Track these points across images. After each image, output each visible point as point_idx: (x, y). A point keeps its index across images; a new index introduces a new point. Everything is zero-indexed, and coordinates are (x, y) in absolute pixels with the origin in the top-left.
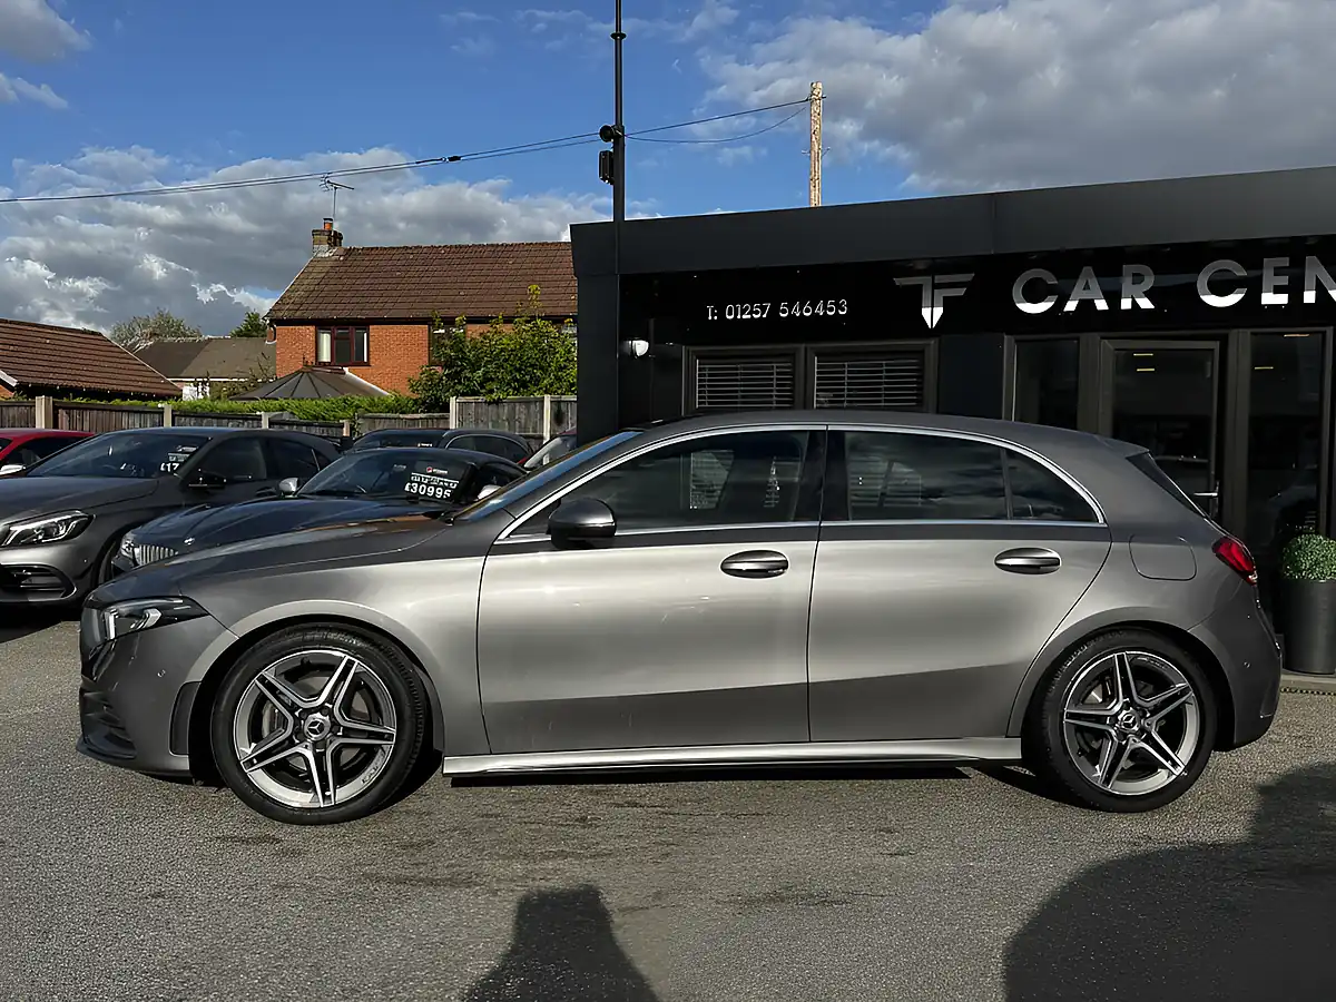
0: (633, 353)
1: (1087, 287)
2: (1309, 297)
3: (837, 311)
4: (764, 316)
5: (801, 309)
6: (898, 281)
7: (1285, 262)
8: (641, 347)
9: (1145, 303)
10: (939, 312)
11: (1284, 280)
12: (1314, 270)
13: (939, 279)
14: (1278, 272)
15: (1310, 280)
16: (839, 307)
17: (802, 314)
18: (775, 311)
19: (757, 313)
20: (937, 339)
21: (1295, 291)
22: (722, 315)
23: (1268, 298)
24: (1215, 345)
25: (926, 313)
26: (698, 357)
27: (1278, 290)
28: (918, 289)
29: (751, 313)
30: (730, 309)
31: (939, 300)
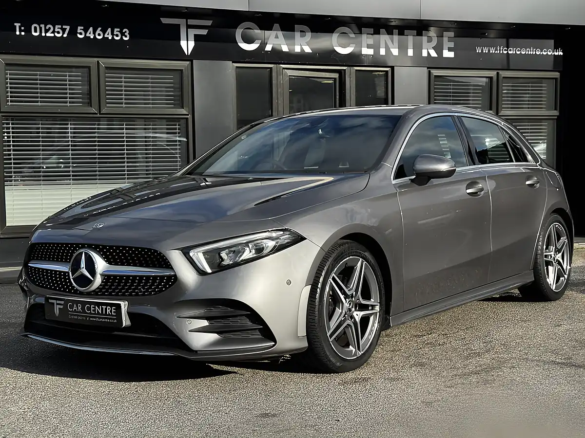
1: (277, 37)
2: (383, 51)
3: (122, 38)
4: (65, 35)
5: (94, 33)
6: (165, 21)
7: (371, 31)
9: (307, 49)
10: (192, 44)
11: (371, 42)
12: (384, 37)
13: (191, 22)
15: (382, 43)
16: (123, 34)
17: (95, 36)
18: (73, 32)
19: (58, 33)
20: (190, 62)
21: (376, 47)
22: (28, 31)
23: (366, 51)
24: (337, 76)
25: (183, 44)
26: (6, 64)
27: (369, 46)
29: (53, 32)
30: (35, 28)
31: (191, 37)
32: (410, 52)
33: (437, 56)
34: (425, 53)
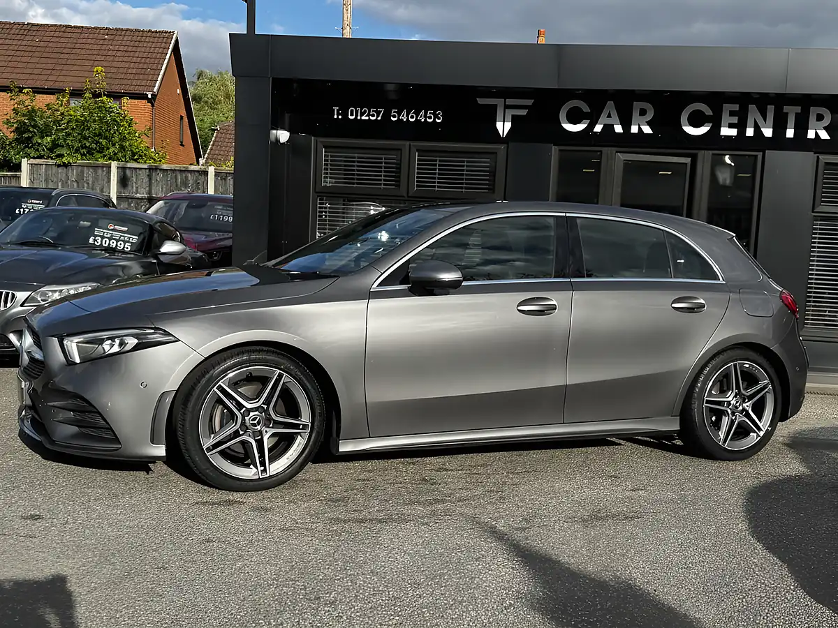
0: (277, 140)
1: (609, 116)
2: (750, 132)
3: (434, 120)
4: (379, 118)
5: (407, 116)
6: (480, 101)
7: (736, 107)
8: (284, 136)
9: (647, 130)
10: (508, 125)
11: (735, 120)
12: (753, 113)
13: (510, 102)
14: (732, 114)
15: (750, 121)
16: (436, 116)
17: (408, 119)
18: (387, 116)
19: (373, 116)
20: (506, 145)
21: (741, 127)
22: (345, 115)
23: (726, 131)
24: (688, 160)
25: (499, 125)
26: (325, 147)
27: (731, 126)
28: (494, 107)
29: (368, 115)
30: (352, 111)
31: (509, 117)
32: (790, 133)
33: (829, 138)
34: (811, 134)
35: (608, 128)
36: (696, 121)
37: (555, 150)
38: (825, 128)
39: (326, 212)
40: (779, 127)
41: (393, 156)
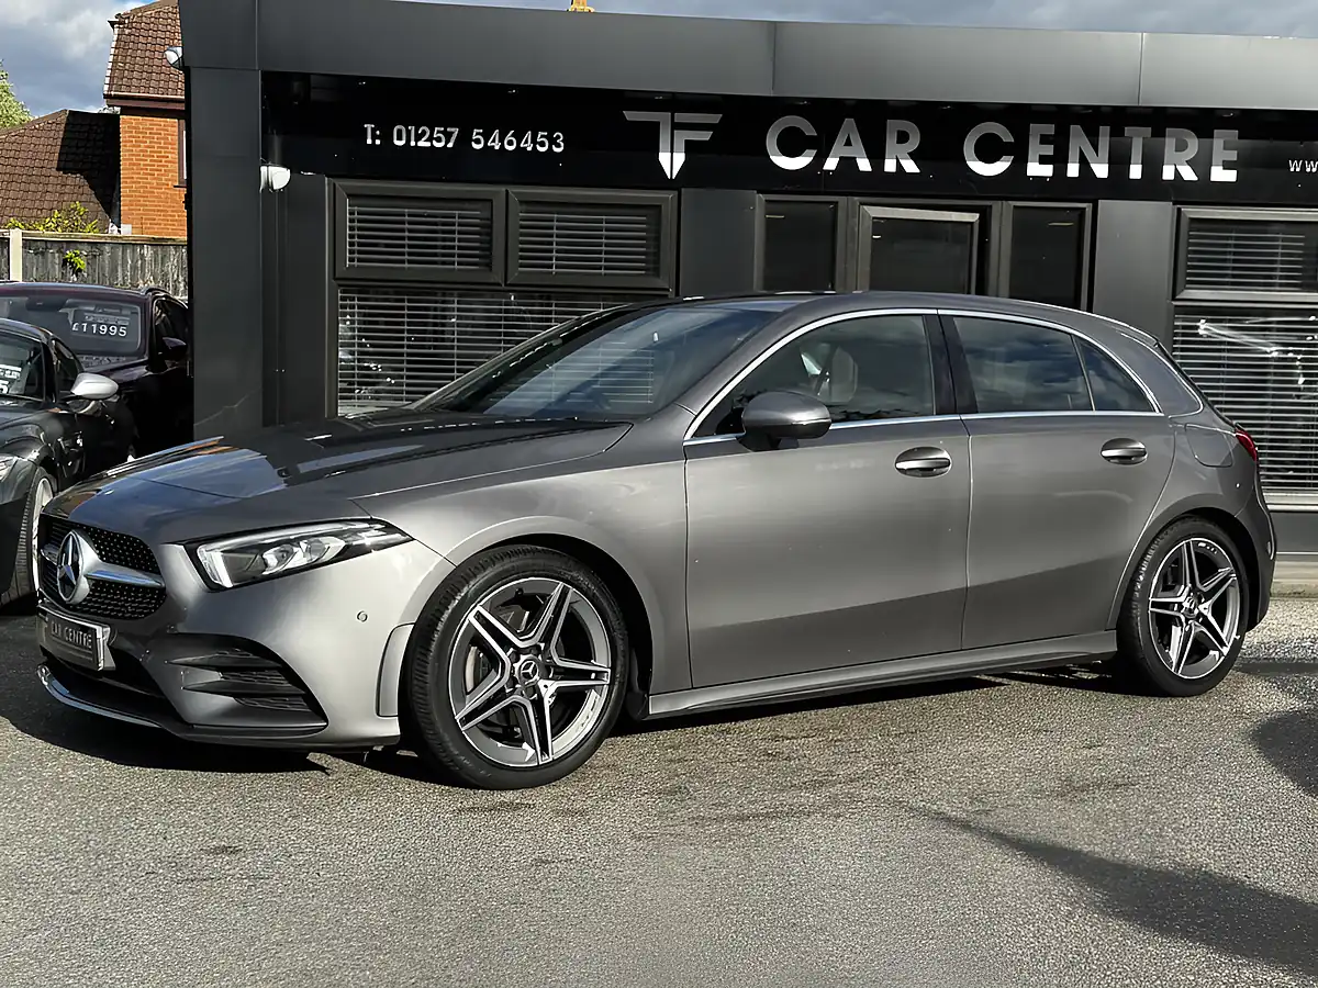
0: (269, 185)
1: (848, 143)
2: (1073, 170)
3: (550, 147)
4: (450, 145)
5: (501, 140)
6: (630, 115)
7: (1050, 129)
9: (910, 167)
10: (680, 158)
11: (1049, 150)
12: (1078, 141)
13: (681, 117)
14: (1044, 140)
15: (1073, 154)
16: (553, 142)
17: (501, 147)
18: (465, 139)
19: (439, 140)
20: (676, 193)
21: (1059, 160)
22: (387, 138)
23: (1036, 169)
24: (973, 217)
25: (664, 158)
26: (349, 196)
27: (1043, 160)
28: (655, 127)
29: (430, 139)
30: (399, 132)
31: (680, 143)
32: (1136, 172)
33: (1196, 179)
34: (1168, 173)
35: (848, 163)
36: (988, 152)
37: (759, 202)
38: (1189, 163)
39: (352, 315)
40: (1119, 162)
41: (475, 213)
